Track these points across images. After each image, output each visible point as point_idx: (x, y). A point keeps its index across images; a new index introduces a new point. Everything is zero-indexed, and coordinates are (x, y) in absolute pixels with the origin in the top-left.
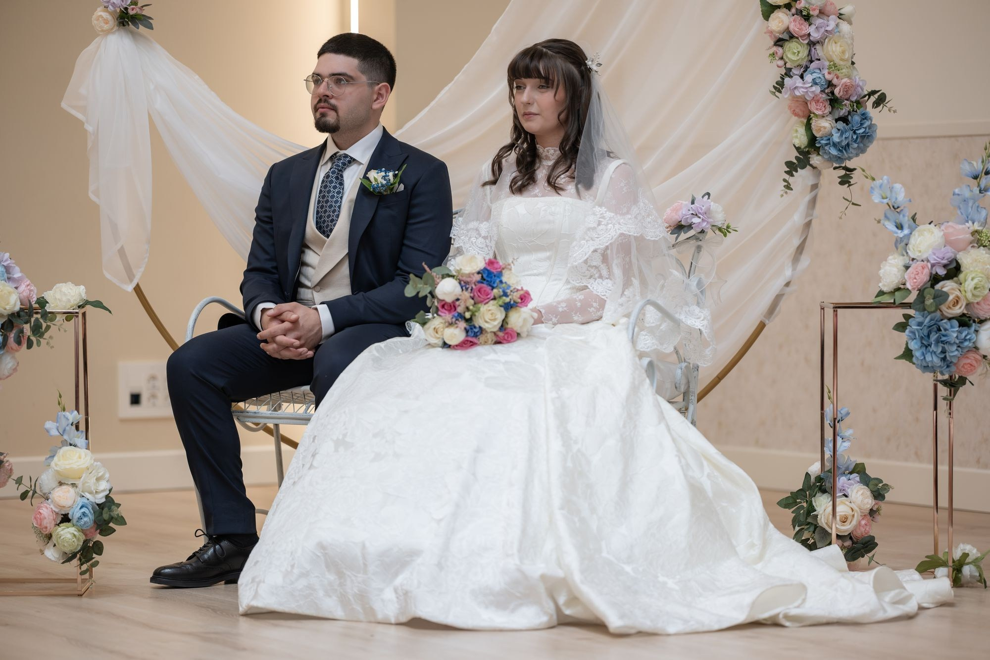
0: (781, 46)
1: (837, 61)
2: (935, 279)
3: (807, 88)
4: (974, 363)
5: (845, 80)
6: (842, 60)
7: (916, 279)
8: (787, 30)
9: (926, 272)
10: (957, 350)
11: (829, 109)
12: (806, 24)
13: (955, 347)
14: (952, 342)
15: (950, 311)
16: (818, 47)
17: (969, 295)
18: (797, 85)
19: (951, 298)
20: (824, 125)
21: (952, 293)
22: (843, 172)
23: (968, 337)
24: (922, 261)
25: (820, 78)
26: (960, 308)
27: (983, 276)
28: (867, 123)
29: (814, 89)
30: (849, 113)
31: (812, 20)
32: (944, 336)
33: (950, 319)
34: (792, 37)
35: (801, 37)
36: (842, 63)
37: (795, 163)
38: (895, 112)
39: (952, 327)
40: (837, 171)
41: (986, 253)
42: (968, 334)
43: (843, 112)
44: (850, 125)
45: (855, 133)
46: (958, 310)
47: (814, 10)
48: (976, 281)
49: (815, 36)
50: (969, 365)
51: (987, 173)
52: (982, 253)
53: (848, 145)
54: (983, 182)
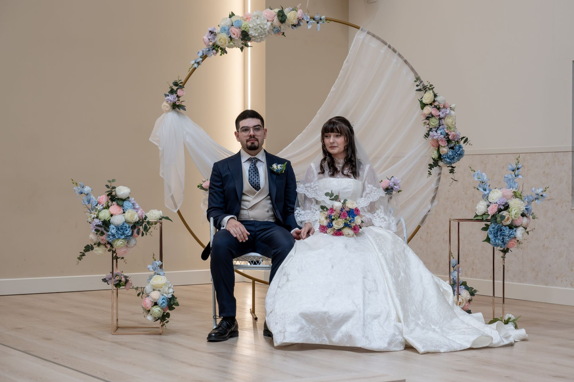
0: (428, 120)
1: (450, 125)
2: (500, 210)
3: (438, 136)
4: (514, 243)
5: (453, 133)
6: (452, 125)
7: (493, 210)
8: (431, 113)
9: (496, 208)
10: (508, 238)
11: (446, 144)
12: (438, 111)
13: (507, 237)
14: (506, 235)
15: (505, 223)
16: (443, 120)
17: (513, 217)
18: (435, 134)
19: (506, 218)
20: (444, 150)
21: (507, 216)
22: (451, 168)
23: (512, 233)
24: (495, 203)
25: (443, 132)
26: (509, 222)
27: (518, 209)
28: (461, 150)
29: (441, 136)
30: (454, 145)
31: (440, 109)
32: (503, 233)
33: (505, 226)
34: (433, 116)
35: (436, 116)
36: (452, 126)
37: (432, 165)
38: (471, 145)
39: (506, 229)
40: (448, 168)
41: (519, 200)
42: (513, 232)
43: (452, 145)
44: (454, 150)
45: (456, 153)
46: (508, 223)
47: (441, 106)
48: (516, 211)
49: (442, 116)
50: (512, 244)
51: (518, 169)
52: (517, 200)
53: (454, 158)
54: (517, 172)
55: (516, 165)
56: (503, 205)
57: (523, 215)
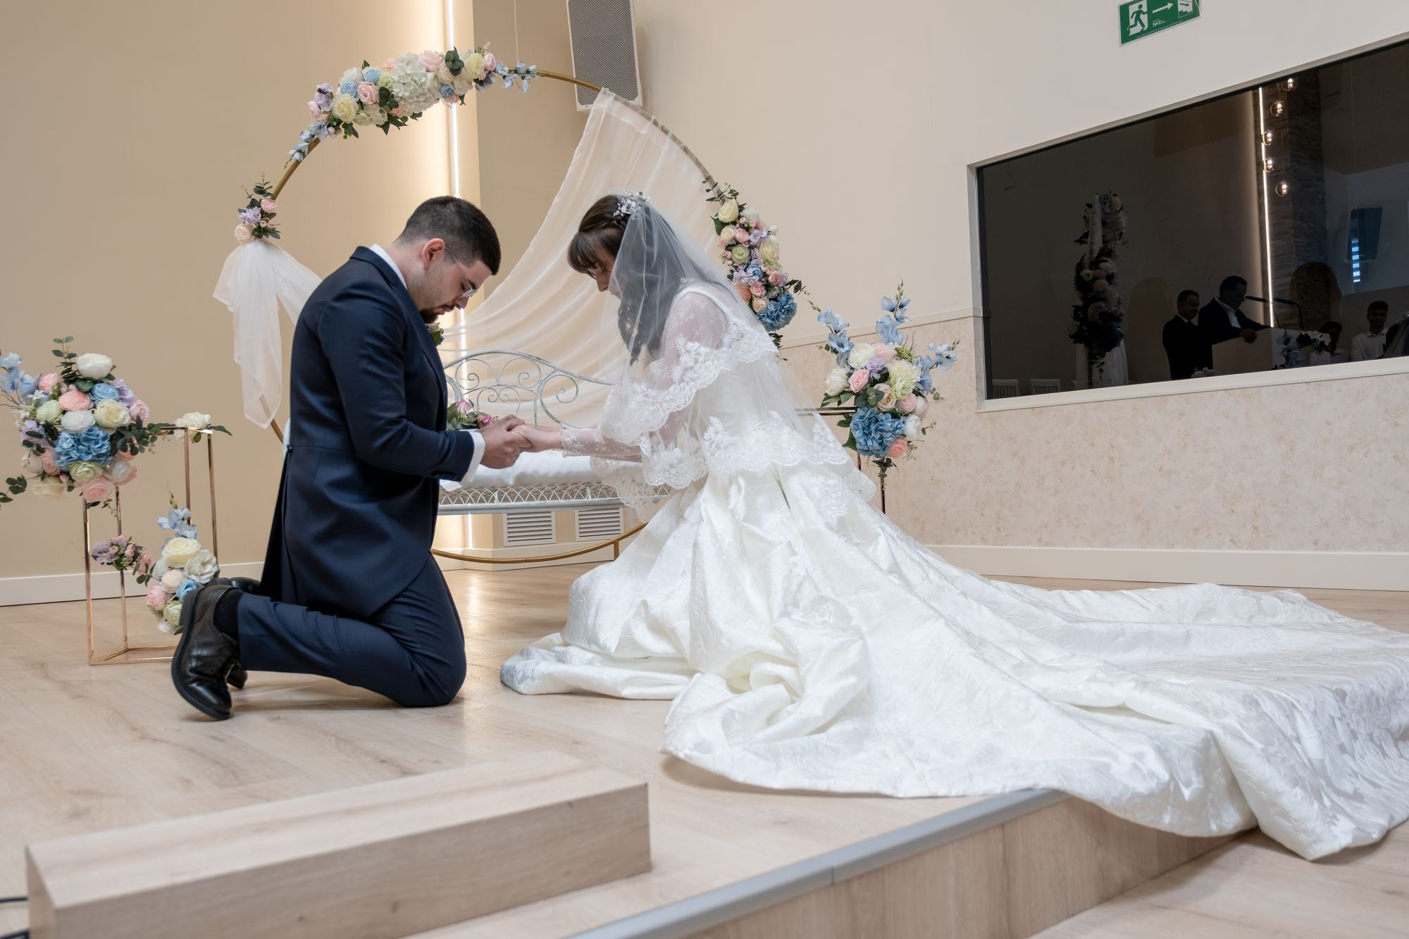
0: (730, 250)
1: (769, 259)
2: (873, 382)
3: (750, 278)
4: (902, 447)
5: (775, 272)
6: (772, 258)
7: (858, 382)
8: (734, 238)
9: (866, 376)
10: (891, 436)
11: (764, 292)
12: (747, 234)
13: (889, 435)
14: (887, 430)
15: (884, 406)
16: (756, 249)
17: (899, 394)
18: (742, 276)
19: (886, 396)
20: (761, 303)
21: (887, 393)
23: (899, 427)
25: (758, 270)
26: (892, 404)
27: (906, 381)
28: (790, 302)
29: (754, 277)
30: (778, 294)
31: (751, 231)
32: (881, 425)
33: (884, 413)
34: (738, 243)
35: (744, 243)
36: (772, 260)
38: (809, 294)
39: (887, 419)
41: (907, 364)
42: (899, 424)
43: (774, 294)
44: (779, 303)
45: (783, 308)
46: (890, 406)
47: (752, 223)
48: (903, 382)
49: (754, 241)
50: (898, 449)
51: (901, 307)
52: (903, 364)
53: (778, 316)
54: (899, 313)
55: (897, 299)
56: (879, 372)
57: (917, 393)
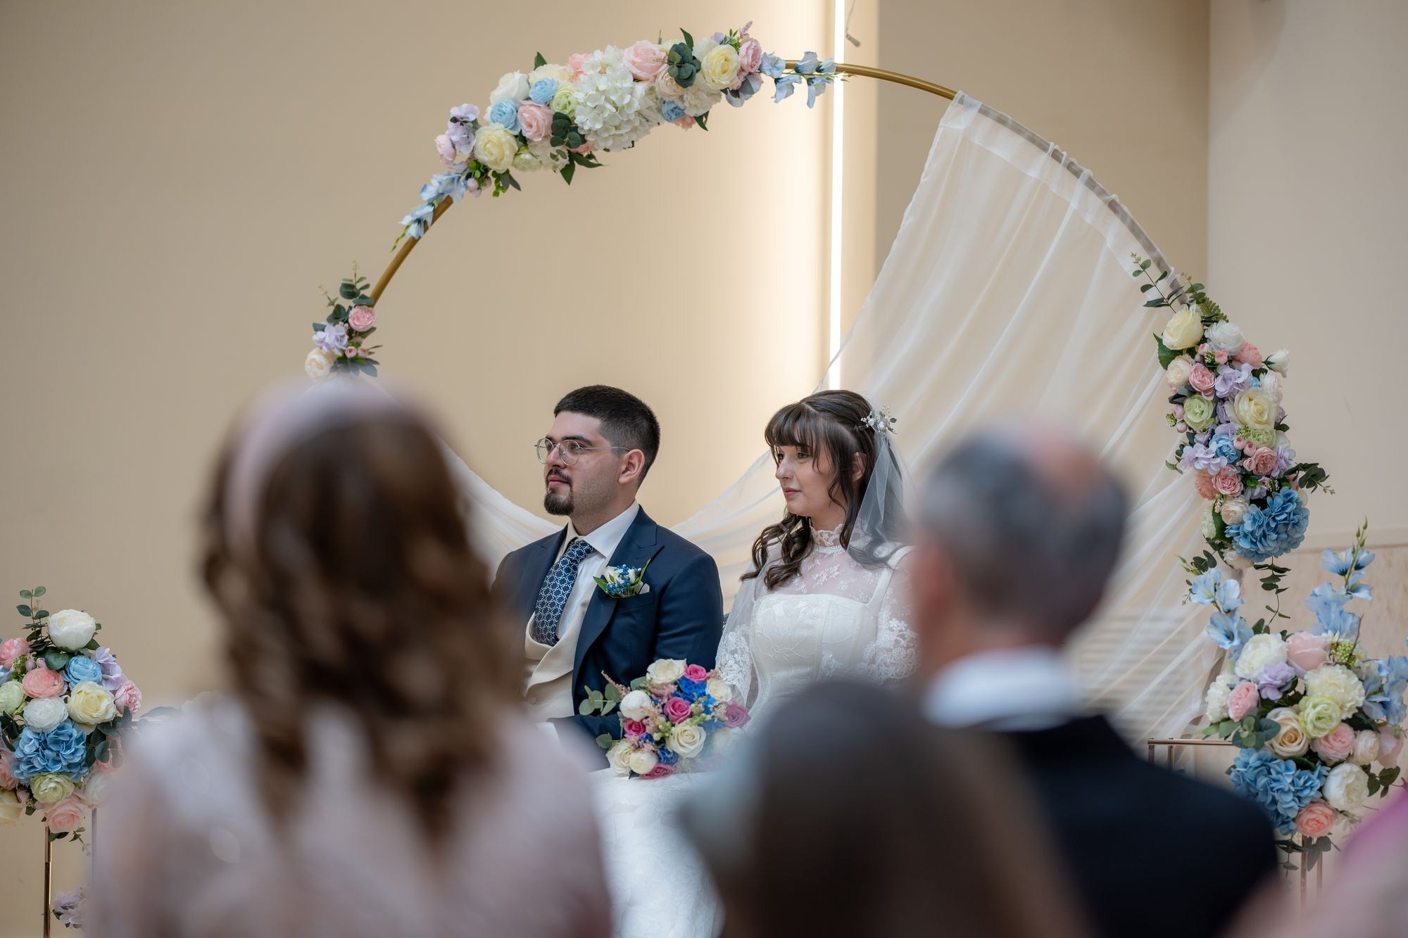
0: (1182, 404)
1: (1251, 424)
2: (1265, 705)
3: (1209, 459)
4: (1323, 819)
5: (1264, 450)
6: (1260, 423)
7: (1239, 704)
8: (1188, 385)
9: (1254, 694)
10: (1293, 800)
11: (1239, 488)
12: (1212, 375)
13: (1290, 797)
14: (1286, 789)
15: (1285, 749)
16: (1226, 405)
17: (1310, 727)
18: (1197, 455)
19: (1284, 730)
20: (1237, 509)
21: (1287, 725)
22: (1268, 573)
23: (1308, 784)
24: (1250, 681)
25: (1228, 446)
26: (1299, 744)
27: (1329, 702)
28: (1291, 507)
29: (1218, 460)
30: (1269, 493)
31: (1219, 370)
32: (1275, 781)
33: (1285, 759)
34: (1193, 392)
35: (1205, 391)
36: (1258, 426)
37: (1204, 560)
38: (1332, 492)
39: (1287, 769)
40: (1260, 571)
41: (1343, 673)
42: (1309, 779)
43: (1258, 491)
44: (1267, 510)
45: (1274, 519)
46: (1296, 748)
47: (1221, 356)
48: (1318, 709)
49: (1222, 390)
50: (1316, 822)
51: (1358, 567)
52: (1339, 673)
53: (1264, 535)
54: (1354, 577)
55: (1353, 552)
56: (1280, 689)
57: (1359, 722)
